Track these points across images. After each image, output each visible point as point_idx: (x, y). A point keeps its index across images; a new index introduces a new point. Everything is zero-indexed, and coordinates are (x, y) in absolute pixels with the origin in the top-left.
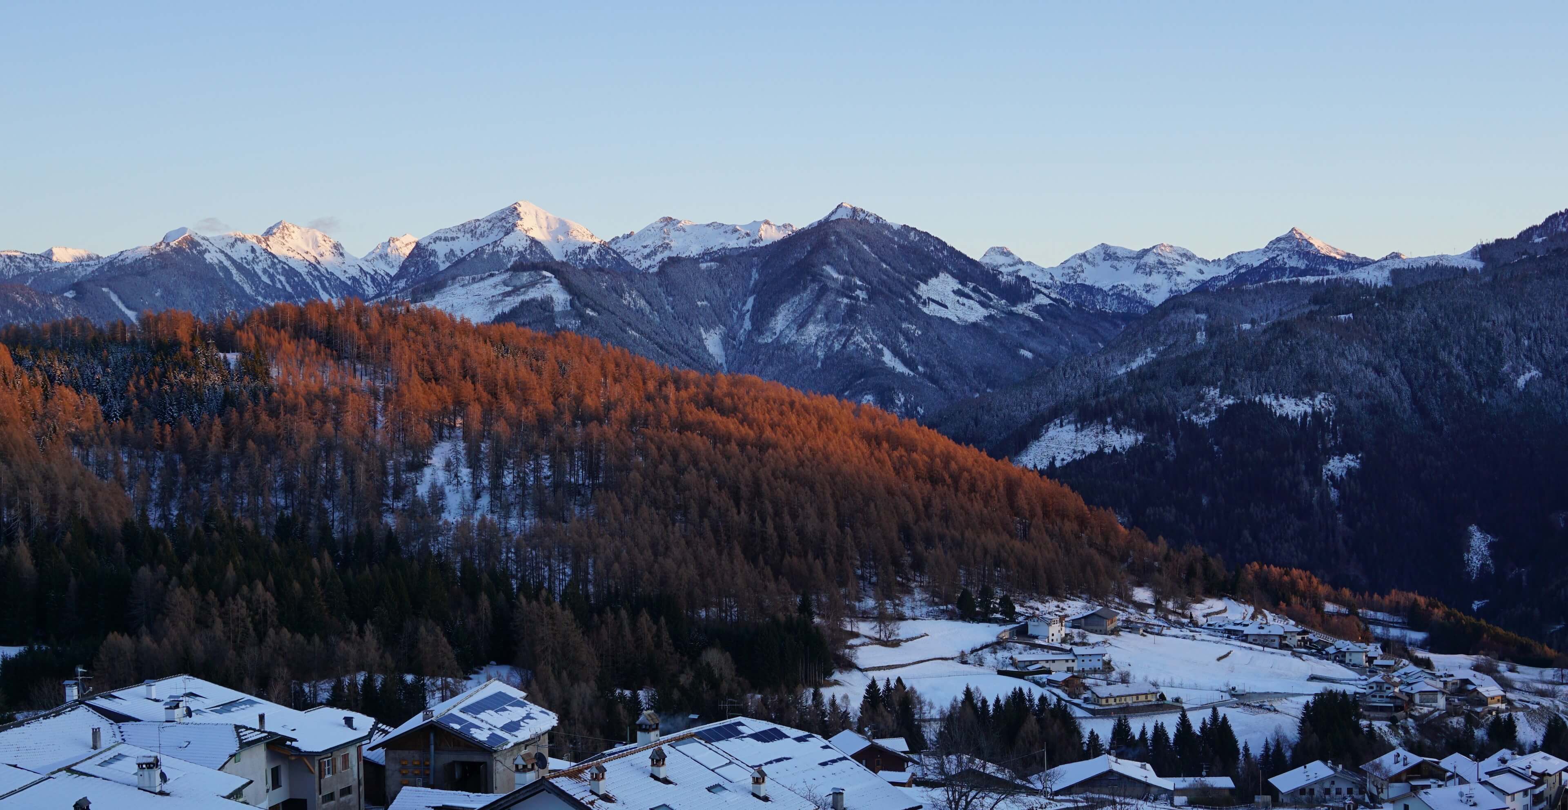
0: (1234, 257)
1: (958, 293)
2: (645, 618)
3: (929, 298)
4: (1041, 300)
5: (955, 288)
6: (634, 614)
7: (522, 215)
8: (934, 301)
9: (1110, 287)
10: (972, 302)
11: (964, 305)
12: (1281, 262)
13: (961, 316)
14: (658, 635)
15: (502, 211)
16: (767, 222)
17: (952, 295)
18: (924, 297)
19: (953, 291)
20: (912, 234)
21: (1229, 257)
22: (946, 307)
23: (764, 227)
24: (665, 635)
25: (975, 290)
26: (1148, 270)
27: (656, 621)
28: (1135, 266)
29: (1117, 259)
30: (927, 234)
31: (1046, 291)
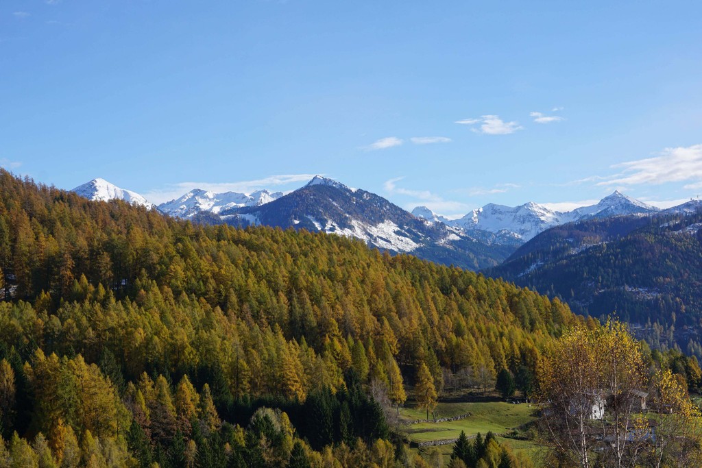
0: (578, 211)
1: (397, 233)
2: (187, 386)
3: (378, 236)
4: (453, 237)
5: (396, 230)
6: (175, 380)
7: (98, 188)
8: (381, 238)
9: (497, 231)
10: (407, 239)
11: (402, 241)
12: (610, 212)
13: (401, 248)
14: (202, 405)
15: (84, 186)
16: (265, 192)
17: (393, 234)
18: (375, 236)
19: (394, 232)
20: (365, 195)
21: (575, 210)
22: (390, 242)
23: (263, 194)
24: (210, 406)
25: (409, 231)
26: (522, 219)
27: (199, 389)
28: (513, 217)
29: (501, 213)
30: (375, 195)
31: (457, 232)
